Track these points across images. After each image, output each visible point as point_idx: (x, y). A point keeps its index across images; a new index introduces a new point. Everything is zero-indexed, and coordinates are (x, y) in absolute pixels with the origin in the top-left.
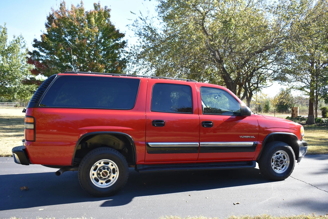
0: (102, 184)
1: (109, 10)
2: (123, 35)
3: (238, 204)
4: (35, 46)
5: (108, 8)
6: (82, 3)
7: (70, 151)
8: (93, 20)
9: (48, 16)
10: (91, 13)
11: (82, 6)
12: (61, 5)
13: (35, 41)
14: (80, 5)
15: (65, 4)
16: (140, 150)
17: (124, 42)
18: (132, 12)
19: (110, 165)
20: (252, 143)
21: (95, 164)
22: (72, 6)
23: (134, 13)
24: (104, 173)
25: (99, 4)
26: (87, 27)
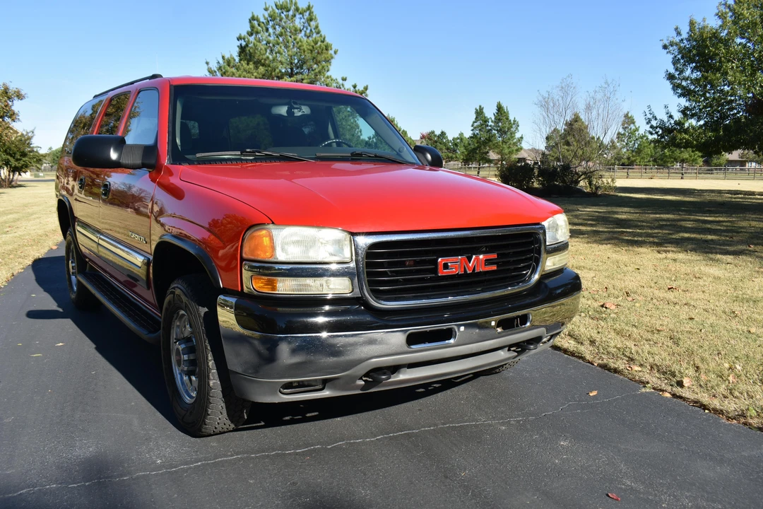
20: (141, 261)
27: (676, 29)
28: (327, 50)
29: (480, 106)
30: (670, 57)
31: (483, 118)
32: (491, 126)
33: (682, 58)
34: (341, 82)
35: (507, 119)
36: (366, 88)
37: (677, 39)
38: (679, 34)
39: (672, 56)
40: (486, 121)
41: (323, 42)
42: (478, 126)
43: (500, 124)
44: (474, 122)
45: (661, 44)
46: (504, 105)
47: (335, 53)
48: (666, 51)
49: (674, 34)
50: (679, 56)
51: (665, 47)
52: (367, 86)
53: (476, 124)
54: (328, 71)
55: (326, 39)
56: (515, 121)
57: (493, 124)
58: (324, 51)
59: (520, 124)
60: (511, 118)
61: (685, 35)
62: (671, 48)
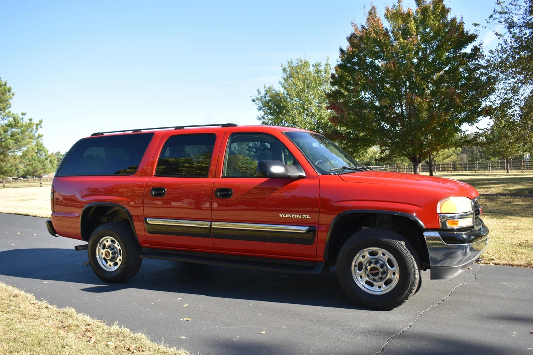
2: (473, 38)
4: (333, 84)
8: (412, 25)
9: (349, 35)
10: (408, 15)
11: (399, 6)
12: (370, 13)
13: (333, 77)
14: (397, 5)
15: (375, 11)
16: (138, 226)
17: (476, 50)
19: (116, 245)
20: (306, 229)
22: (388, 10)
24: (107, 253)
26: (401, 39)
27: (258, 90)
28: (9, 92)
30: (257, 106)
33: (263, 107)
34: (21, 116)
36: (41, 122)
37: (259, 96)
38: (259, 93)
39: (258, 106)
41: (5, 85)
45: (251, 99)
47: (13, 95)
48: (254, 103)
49: (257, 93)
50: (262, 106)
51: (253, 100)
52: (42, 120)
54: (10, 107)
55: (7, 84)
58: (8, 93)
61: (263, 93)
62: (257, 101)
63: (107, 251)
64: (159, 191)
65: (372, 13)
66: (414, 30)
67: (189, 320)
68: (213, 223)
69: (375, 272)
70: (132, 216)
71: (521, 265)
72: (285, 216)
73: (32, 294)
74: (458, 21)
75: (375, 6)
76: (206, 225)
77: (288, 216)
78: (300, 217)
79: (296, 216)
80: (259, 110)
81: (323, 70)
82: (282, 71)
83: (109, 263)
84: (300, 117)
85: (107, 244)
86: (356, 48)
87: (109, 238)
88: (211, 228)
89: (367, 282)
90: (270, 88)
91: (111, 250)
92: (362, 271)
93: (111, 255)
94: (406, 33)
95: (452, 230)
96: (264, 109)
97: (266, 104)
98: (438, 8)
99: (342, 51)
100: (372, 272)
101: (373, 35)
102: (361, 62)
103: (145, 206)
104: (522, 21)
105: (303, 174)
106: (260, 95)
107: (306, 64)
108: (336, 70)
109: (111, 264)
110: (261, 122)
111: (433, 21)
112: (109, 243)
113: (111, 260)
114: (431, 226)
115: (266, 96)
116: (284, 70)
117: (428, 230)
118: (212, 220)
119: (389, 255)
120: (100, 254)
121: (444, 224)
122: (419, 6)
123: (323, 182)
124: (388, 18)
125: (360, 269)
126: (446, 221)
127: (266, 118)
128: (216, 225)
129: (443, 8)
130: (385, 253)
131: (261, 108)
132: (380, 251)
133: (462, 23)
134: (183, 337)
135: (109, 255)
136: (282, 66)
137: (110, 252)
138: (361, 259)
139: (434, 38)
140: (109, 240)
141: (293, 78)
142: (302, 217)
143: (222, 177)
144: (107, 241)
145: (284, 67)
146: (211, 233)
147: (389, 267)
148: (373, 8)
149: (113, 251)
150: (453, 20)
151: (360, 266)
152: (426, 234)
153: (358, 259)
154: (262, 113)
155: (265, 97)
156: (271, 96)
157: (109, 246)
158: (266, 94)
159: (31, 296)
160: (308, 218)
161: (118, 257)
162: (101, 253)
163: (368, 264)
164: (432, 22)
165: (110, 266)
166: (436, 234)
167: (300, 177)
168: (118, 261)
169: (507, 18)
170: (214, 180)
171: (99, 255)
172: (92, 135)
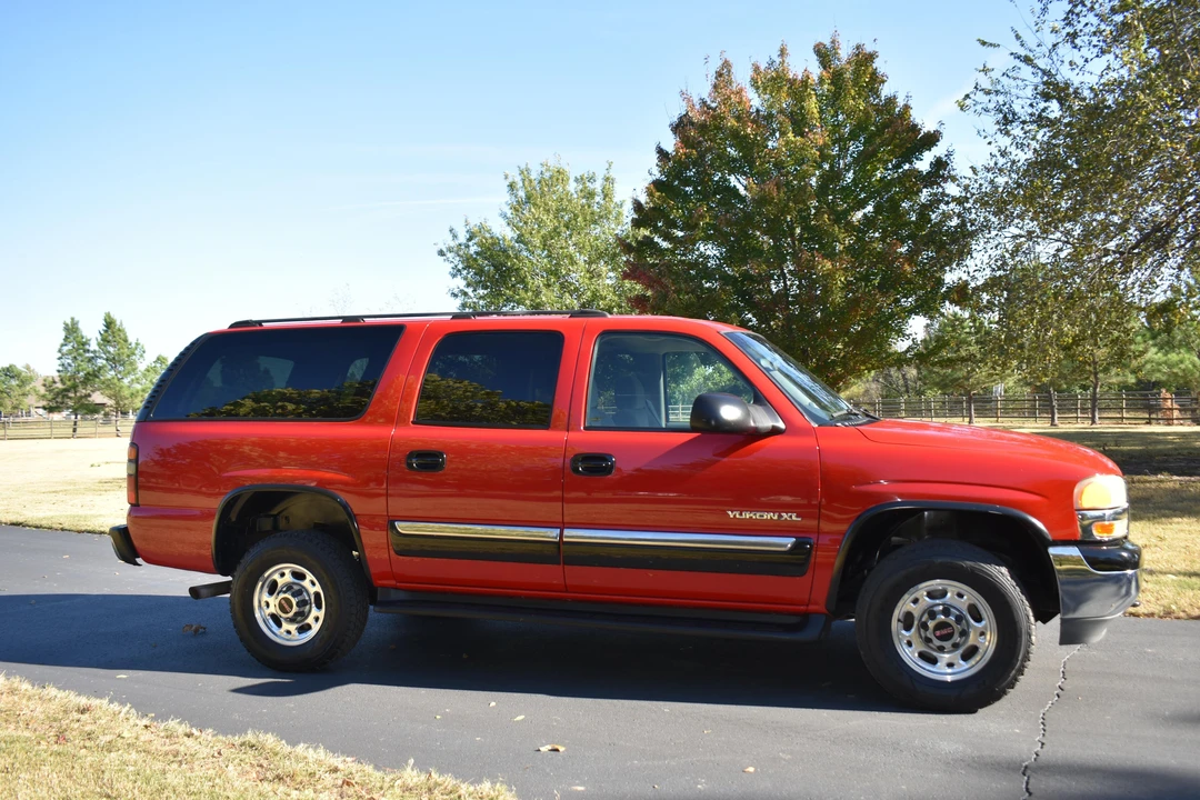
0: (288, 635)
1: (871, 57)
2: (932, 139)
3: (557, 750)
4: (637, 224)
5: (869, 49)
6: (783, 52)
7: (205, 536)
8: (812, 105)
9: (675, 120)
10: (805, 83)
11: (782, 63)
12: (719, 75)
13: (638, 206)
14: (778, 60)
15: (729, 71)
16: (373, 543)
17: (940, 164)
18: (984, 43)
19: (306, 583)
20: (789, 542)
21: (266, 575)
22: (756, 69)
23: (991, 45)
24: (283, 602)
25: (833, 42)
26: (791, 135)
27: (451, 231)
29: (73, 319)
30: (448, 267)
31: (79, 339)
32: (94, 352)
33: (465, 268)
35: (126, 341)
37: (452, 244)
38: (455, 237)
39: (452, 265)
40: (83, 344)
42: (70, 352)
43: (111, 349)
44: (62, 345)
46: (117, 317)
48: (443, 258)
49: (450, 236)
50: (460, 267)
51: (441, 253)
53: (65, 349)
56: (137, 344)
57: (97, 348)
59: (146, 348)
60: (132, 339)
61: (462, 238)
62: (450, 255)
63: (286, 599)
64: (428, 460)
65: (723, 75)
66: (817, 115)
67: (562, 749)
68: (567, 532)
69: (945, 632)
70: (355, 515)
71: (1152, 615)
72: (741, 514)
73: (129, 705)
74: (901, 102)
75: (731, 60)
76: (551, 534)
77: (747, 515)
78: (776, 518)
79: (767, 516)
80: (454, 276)
81: (599, 190)
82: (507, 189)
83: (286, 626)
84: (549, 294)
85: (281, 581)
86: (693, 148)
87: (288, 568)
88: (560, 544)
89: (922, 655)
90: (481, 228)
91: (293, 595)
92: (913, 630)
93: (295, 609)
94: (799, 122)
95: (1101, 543)
96: (465, 272)
97: (469, 262)
98: (864, 73)
99: (662, 153)
100: (938, 633)
101: (731, 122)
102: (703, 179)
103: (391, 495)
104: (1030, 110)
105: (781, 425)
106: (457, 242)
107: (560, 176)
108: (650, 194)
109: (293, 628)
110: (459, 301)
111: (854, 99)
112: (288, 578)
113: (292, 620)
114: (1062, 534)
115: (471, 243)
116: (512, 186)
117: (1056, 543)
118: (562, 526)
119: (971, 596)
120: (263, 604)
121: (1087, 530)
122: (825, 68)
123: (825, 443)
124: (757, 88)
125: (908, 628)
126: (1091, 524)
127: (472, 295)
128: (572, 535)
129: (874, 74)
130: (962, 592)
131: (459, 271)
132: (952, 588)
133: (907, 107)
134: (580, 788)
135: (291, 607)
136: (506, 178)
137: (292, 599)
138: (911, 607)
139: (853, 136)
140: (287, 572)
141: (535, 204)
142: (780, 516)
143: (585, 428)
144: (283, 575)
145: (510, 180)
146: (559, 553)
147: (972, 621)
148: (726, 64)
149: (300, 598)
150: (891, 101)
151: (908, 622)
152: (1052, 551)
153: (905, 605)
154: (460, 283)
155: (468, 247)
156: (480, 244)
157: (289, 587)
158: (470, 239)
159: (127, 708)
160: (794, 518)
161: (310, 611)
162: (265, 605)
163: (926, 616)
164: (851, 102)
165: (289, 632)
166: (1074, 551)
167: (775, 431)
168: (310, 620)
169: (1001, 103)
170: (565, 436)
171: (260, 606)
172: (231, 326)
